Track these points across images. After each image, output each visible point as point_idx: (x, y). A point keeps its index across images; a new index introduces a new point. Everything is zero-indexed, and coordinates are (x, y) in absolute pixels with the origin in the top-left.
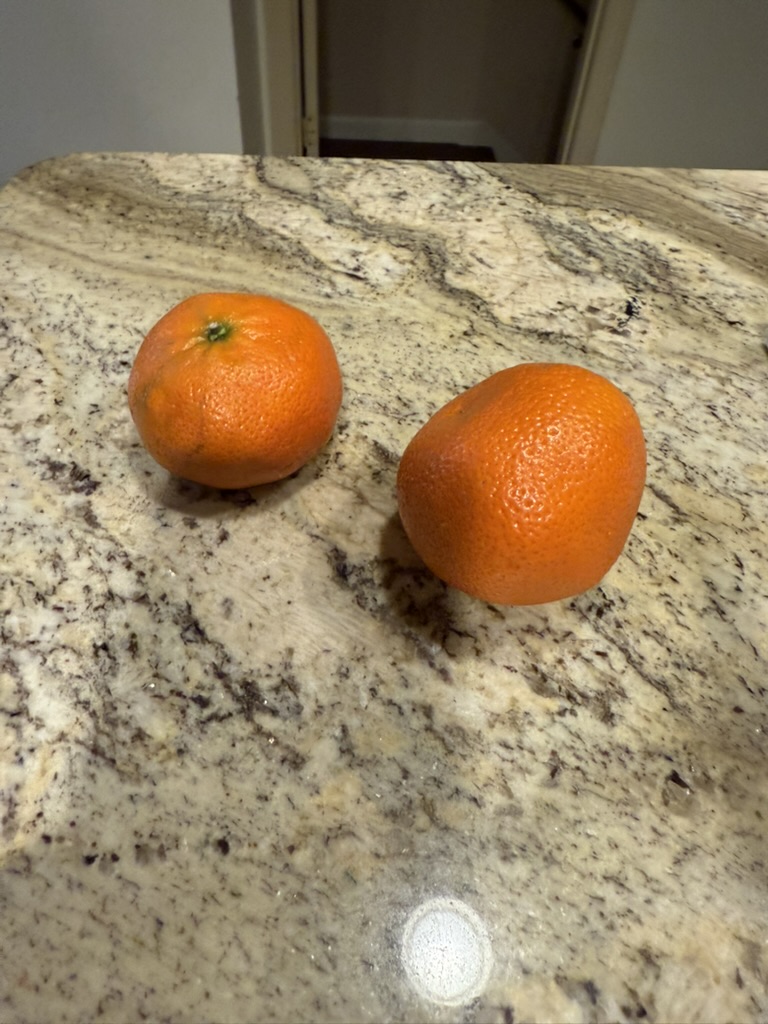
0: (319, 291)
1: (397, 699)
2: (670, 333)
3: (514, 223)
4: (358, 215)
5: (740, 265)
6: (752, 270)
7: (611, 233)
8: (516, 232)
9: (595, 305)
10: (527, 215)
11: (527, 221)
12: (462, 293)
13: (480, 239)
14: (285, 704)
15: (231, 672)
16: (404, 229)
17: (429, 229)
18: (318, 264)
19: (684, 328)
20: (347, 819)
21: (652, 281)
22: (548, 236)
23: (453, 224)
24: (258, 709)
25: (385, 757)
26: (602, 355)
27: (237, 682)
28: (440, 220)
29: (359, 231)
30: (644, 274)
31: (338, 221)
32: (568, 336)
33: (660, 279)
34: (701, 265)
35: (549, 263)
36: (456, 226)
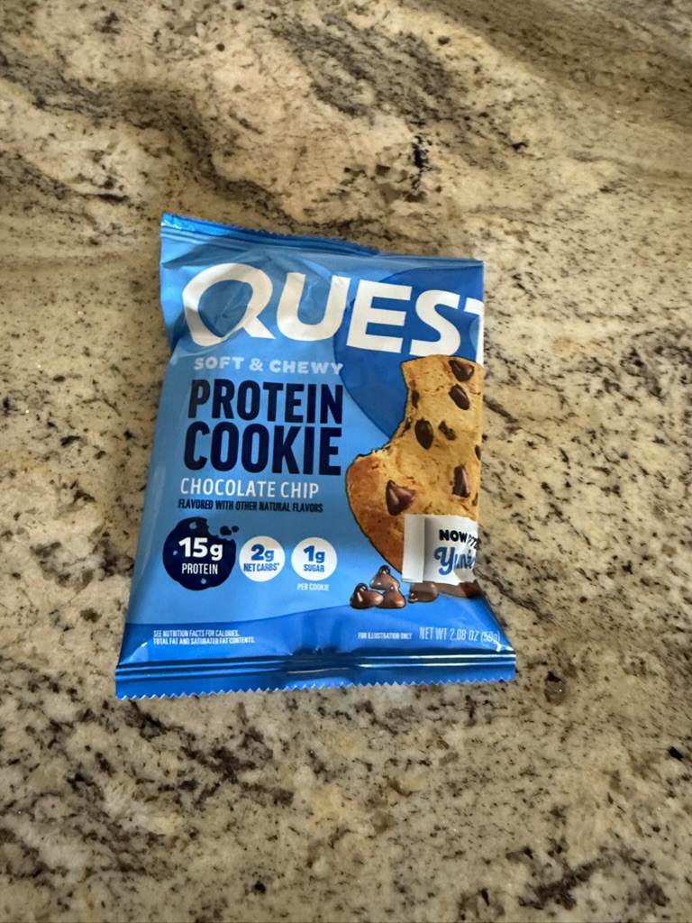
0: (80, 237)
1: (342, 708)
2: (463, 181)
3: (262, 42)
4: (72, 80)
5: (512, 48)
6: (523, 53)
7: (372, 28)
8: (269, 58)
9: (384, 161)
10: (274, 22)
11: (276, 34)
12: (241, 187)
13: (232, 85)
14: (257, 755)
15: (201, 748)
16: (138, 92)
17: (167, 80)
18: (60, 190)
19: (475, 171)
20: (340, 822)
21: (431, 102)
22: (307, 54)
23: (192, 63)
24: (237, 769)
25: (350, 761)
26: (407, 237)
27: (210, 754)
28: (175, 60)
29: (84, 111)
30: (421, 94)
31: (51, 100)
32: (369, 221)
33: (438, 97)
34: (474, 59)
35: (320, 104)
36: (197, 65)
